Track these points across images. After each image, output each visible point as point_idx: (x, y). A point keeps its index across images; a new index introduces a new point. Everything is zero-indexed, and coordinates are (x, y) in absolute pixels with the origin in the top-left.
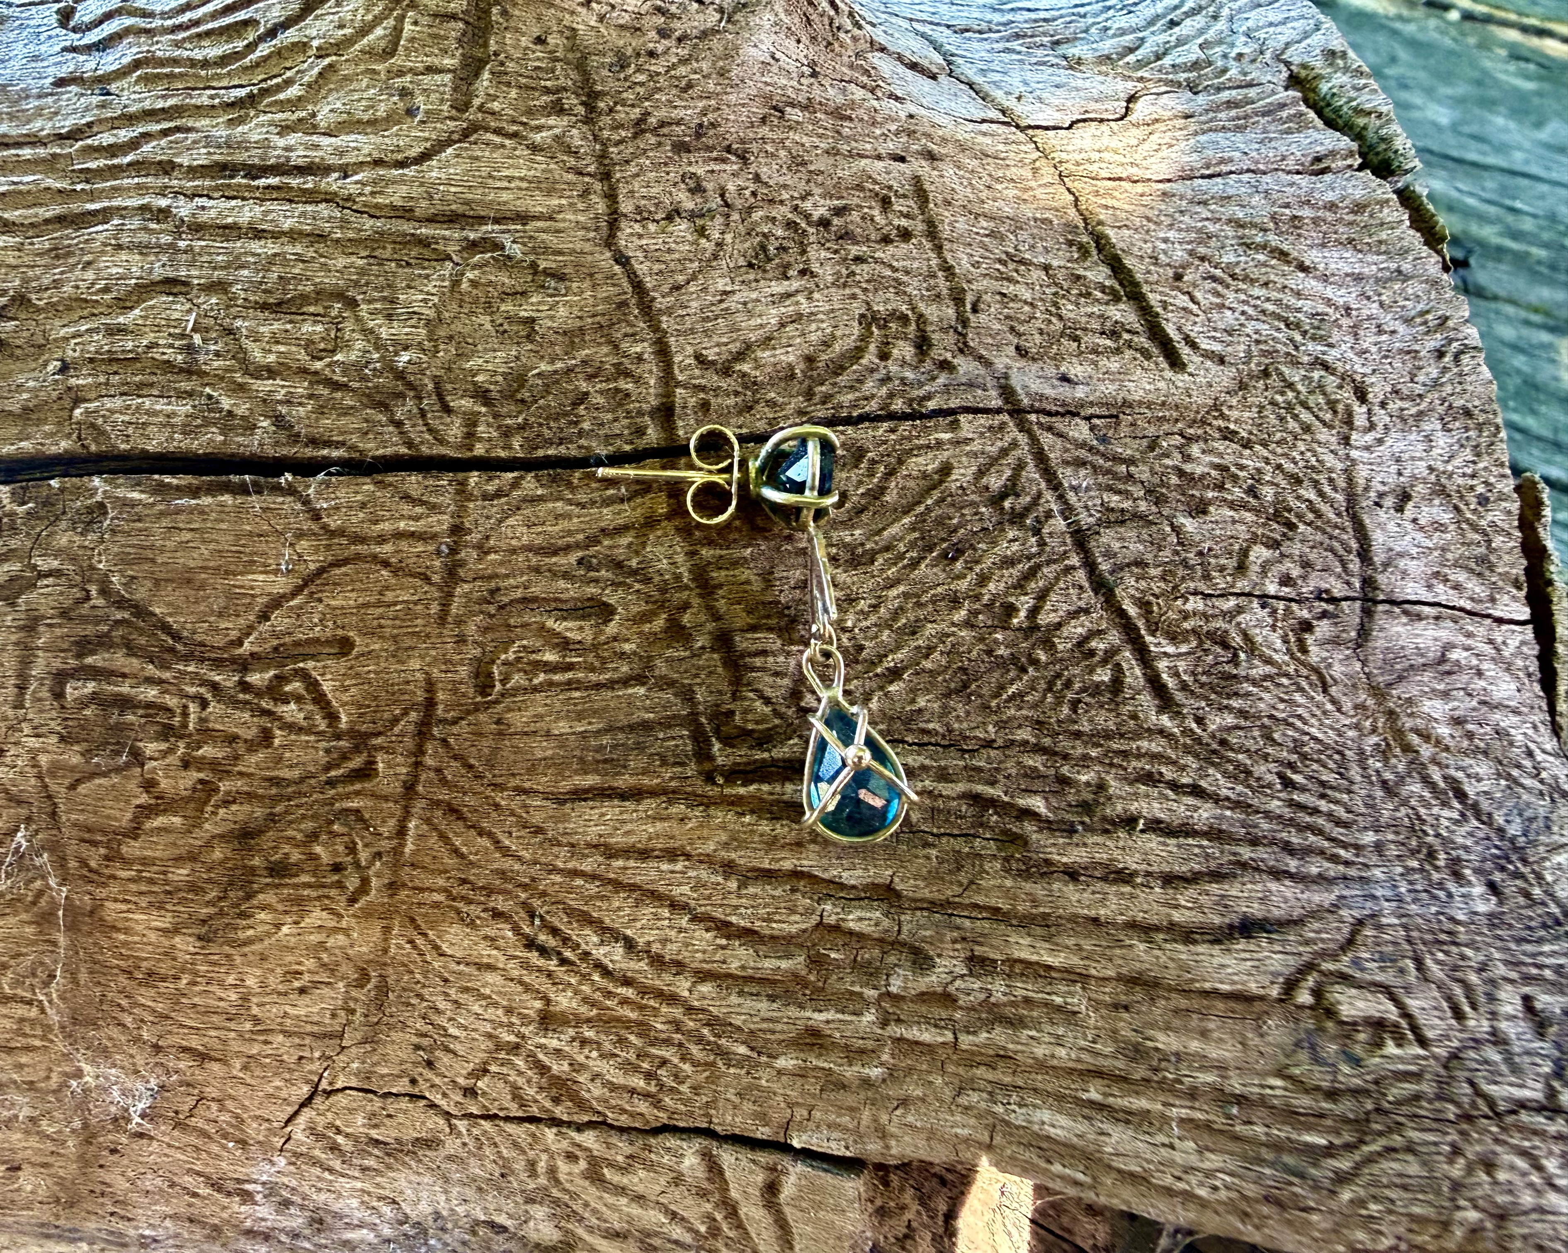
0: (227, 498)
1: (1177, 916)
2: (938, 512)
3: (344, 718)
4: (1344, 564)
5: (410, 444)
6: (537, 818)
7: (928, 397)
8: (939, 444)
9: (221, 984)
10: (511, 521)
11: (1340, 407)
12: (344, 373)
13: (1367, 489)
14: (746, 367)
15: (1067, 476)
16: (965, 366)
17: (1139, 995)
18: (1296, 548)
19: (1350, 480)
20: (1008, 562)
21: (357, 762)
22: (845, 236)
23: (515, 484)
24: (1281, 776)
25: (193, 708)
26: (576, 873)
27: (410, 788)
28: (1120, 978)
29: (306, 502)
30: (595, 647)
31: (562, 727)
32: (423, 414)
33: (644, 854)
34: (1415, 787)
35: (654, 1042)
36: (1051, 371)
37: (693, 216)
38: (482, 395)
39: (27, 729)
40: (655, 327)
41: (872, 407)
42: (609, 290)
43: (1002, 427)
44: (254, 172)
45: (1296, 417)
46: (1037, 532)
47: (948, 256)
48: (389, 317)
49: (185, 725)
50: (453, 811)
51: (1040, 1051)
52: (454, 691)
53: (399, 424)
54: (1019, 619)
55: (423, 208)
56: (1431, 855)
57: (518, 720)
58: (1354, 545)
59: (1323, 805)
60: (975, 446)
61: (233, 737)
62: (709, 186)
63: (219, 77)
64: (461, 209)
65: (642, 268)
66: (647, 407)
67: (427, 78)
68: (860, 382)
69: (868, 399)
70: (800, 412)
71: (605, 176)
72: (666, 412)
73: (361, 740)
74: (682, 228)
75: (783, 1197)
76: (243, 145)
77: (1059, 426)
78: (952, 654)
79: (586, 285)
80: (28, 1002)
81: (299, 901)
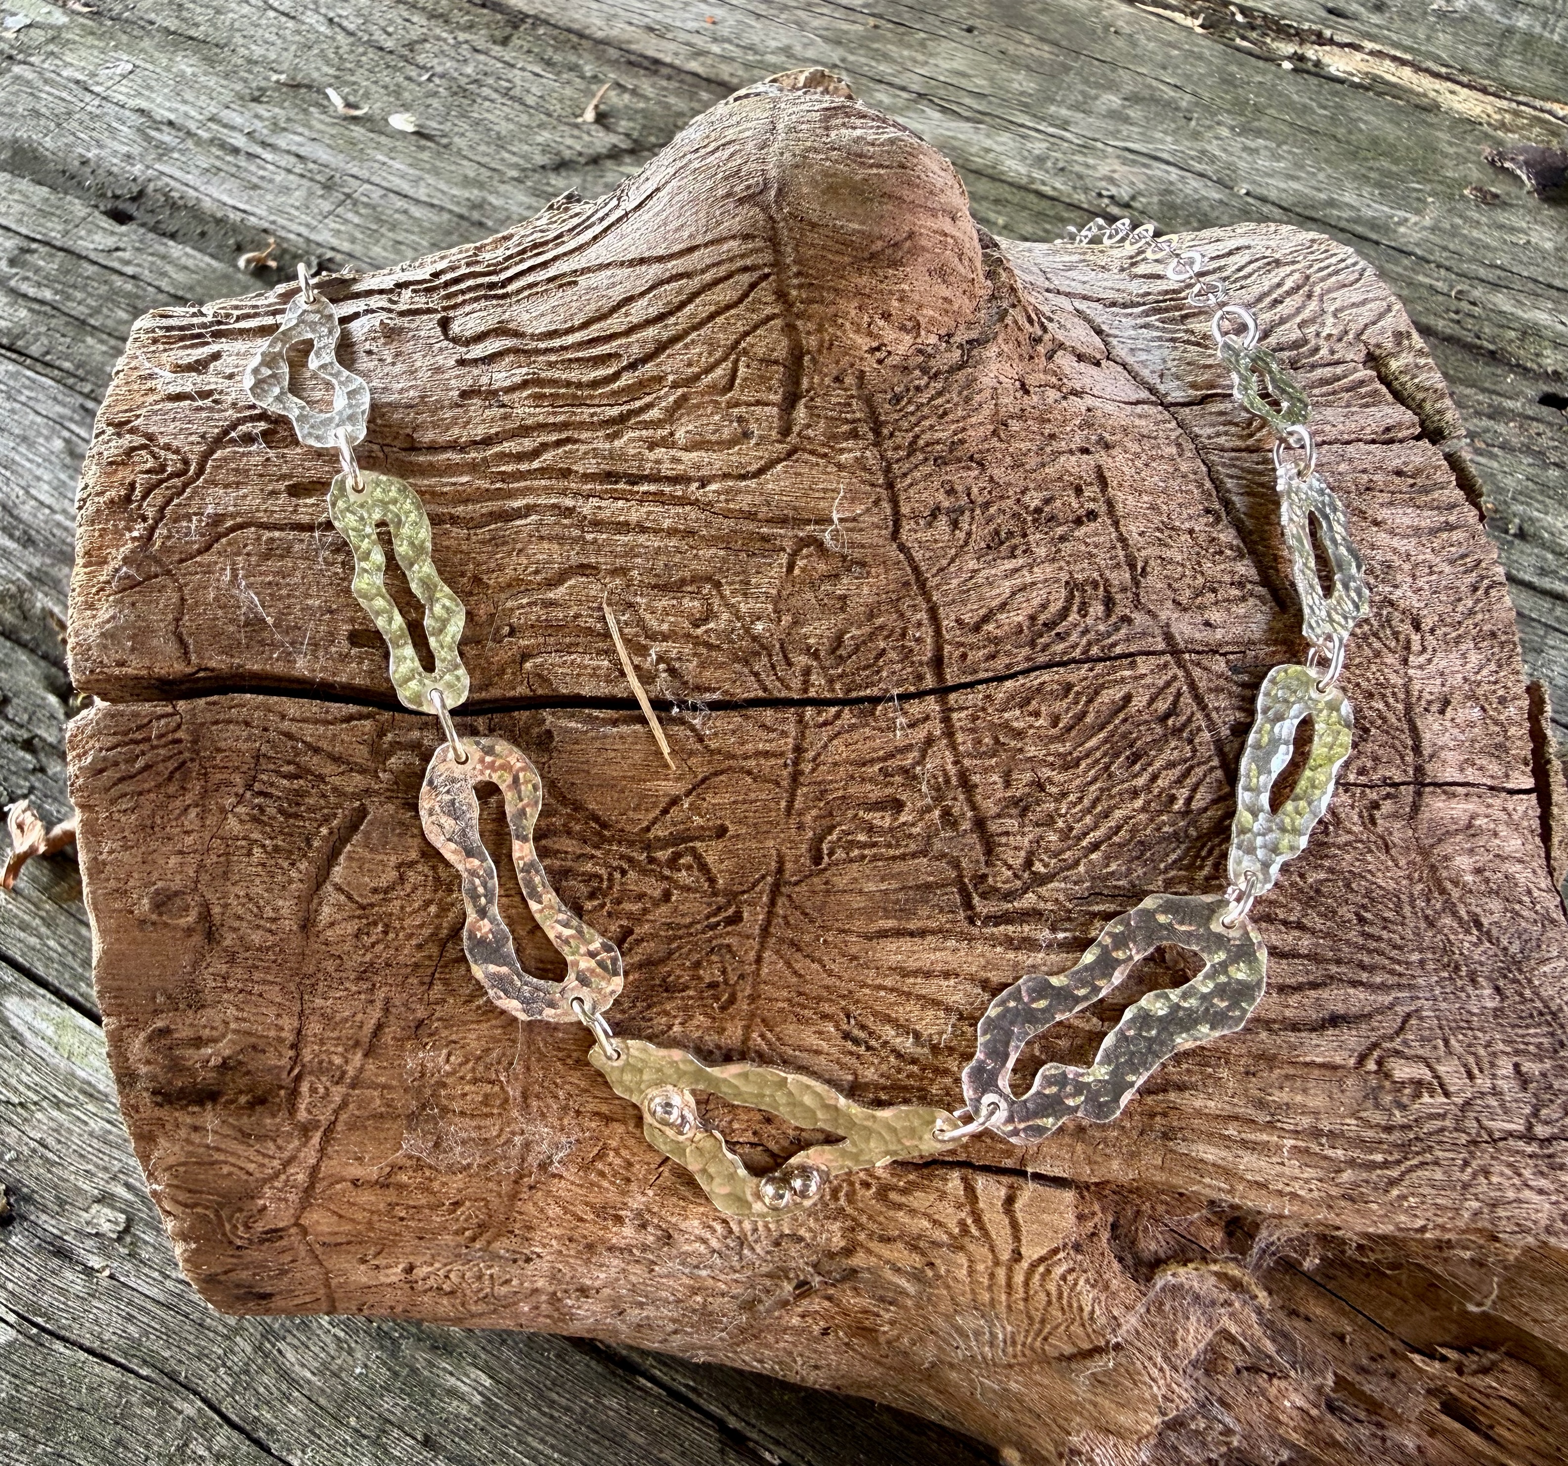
0: (638, 727)
1: (1288, 1013)
2: (1123, 728)
3: (720, 881)
4: (1402, 758)
5: (765, 690)
6: (854, 950)
7: (1114, 645)
8: (1123, 680)
10: (835, 742)
11: (1402, 637)
12: (718, 637)
13: (1419, 698)
14: (990, 627)
15: (1212, 701)
16: (1139, 618)
17: (1262, 1065)
18: (1369, 747)
19: (1408, 692)
20: (1171, 765)
21: (731, 911)
22: (1052, 519)
23: (838, 716)
24: (1357, 914)
25: (617, 875)
26: (880, 987)
27: (765, 931)
28: (1250, 1055)
29: (693, 729)
30: (891, 829)
31: (871, 887)
32: (773, 667)
33: (928, 974)
34: (1447, 920)
36: (1199, 619)
37: (949, 512)
38: (813, 653)
40: (929, 600)
41: (1077, 653)
42: (897, 573)
43: (1166, 665)
44: (634, 480)
45: (1370, 645)
46: (1190, 741)
47: (1123, 530)
48: (745, 595)
49: (610, 888)
50: (797, 945)
51: (1198, 1104)
52: (796, 862)
53: (756, 675)
54: (1178, 805)
55: (763, 512)
56: (1457, 968)
57: (841, 882)
58: (1410, 742)
59: (1385, 934)
60: (1149, 680)
61: (641, 896)
62: (960, 488)
63: (592, 397)
64: (791, 513)
65: (918, 555)
66: (925, 659)
67: (758, 409)
68: (1068, 634)
69: (1074, 647)
70: (1028, 659)
71: (890, 486)
72: (938, 662)
73: (732, 896)
74: (943, 522)
75: (1018, 1205)
76: (622, 457)
77: (1205, 662)
78: (1134, 831)
79: (881, 570)
80: (492, 1082)
81: (685, 1008)
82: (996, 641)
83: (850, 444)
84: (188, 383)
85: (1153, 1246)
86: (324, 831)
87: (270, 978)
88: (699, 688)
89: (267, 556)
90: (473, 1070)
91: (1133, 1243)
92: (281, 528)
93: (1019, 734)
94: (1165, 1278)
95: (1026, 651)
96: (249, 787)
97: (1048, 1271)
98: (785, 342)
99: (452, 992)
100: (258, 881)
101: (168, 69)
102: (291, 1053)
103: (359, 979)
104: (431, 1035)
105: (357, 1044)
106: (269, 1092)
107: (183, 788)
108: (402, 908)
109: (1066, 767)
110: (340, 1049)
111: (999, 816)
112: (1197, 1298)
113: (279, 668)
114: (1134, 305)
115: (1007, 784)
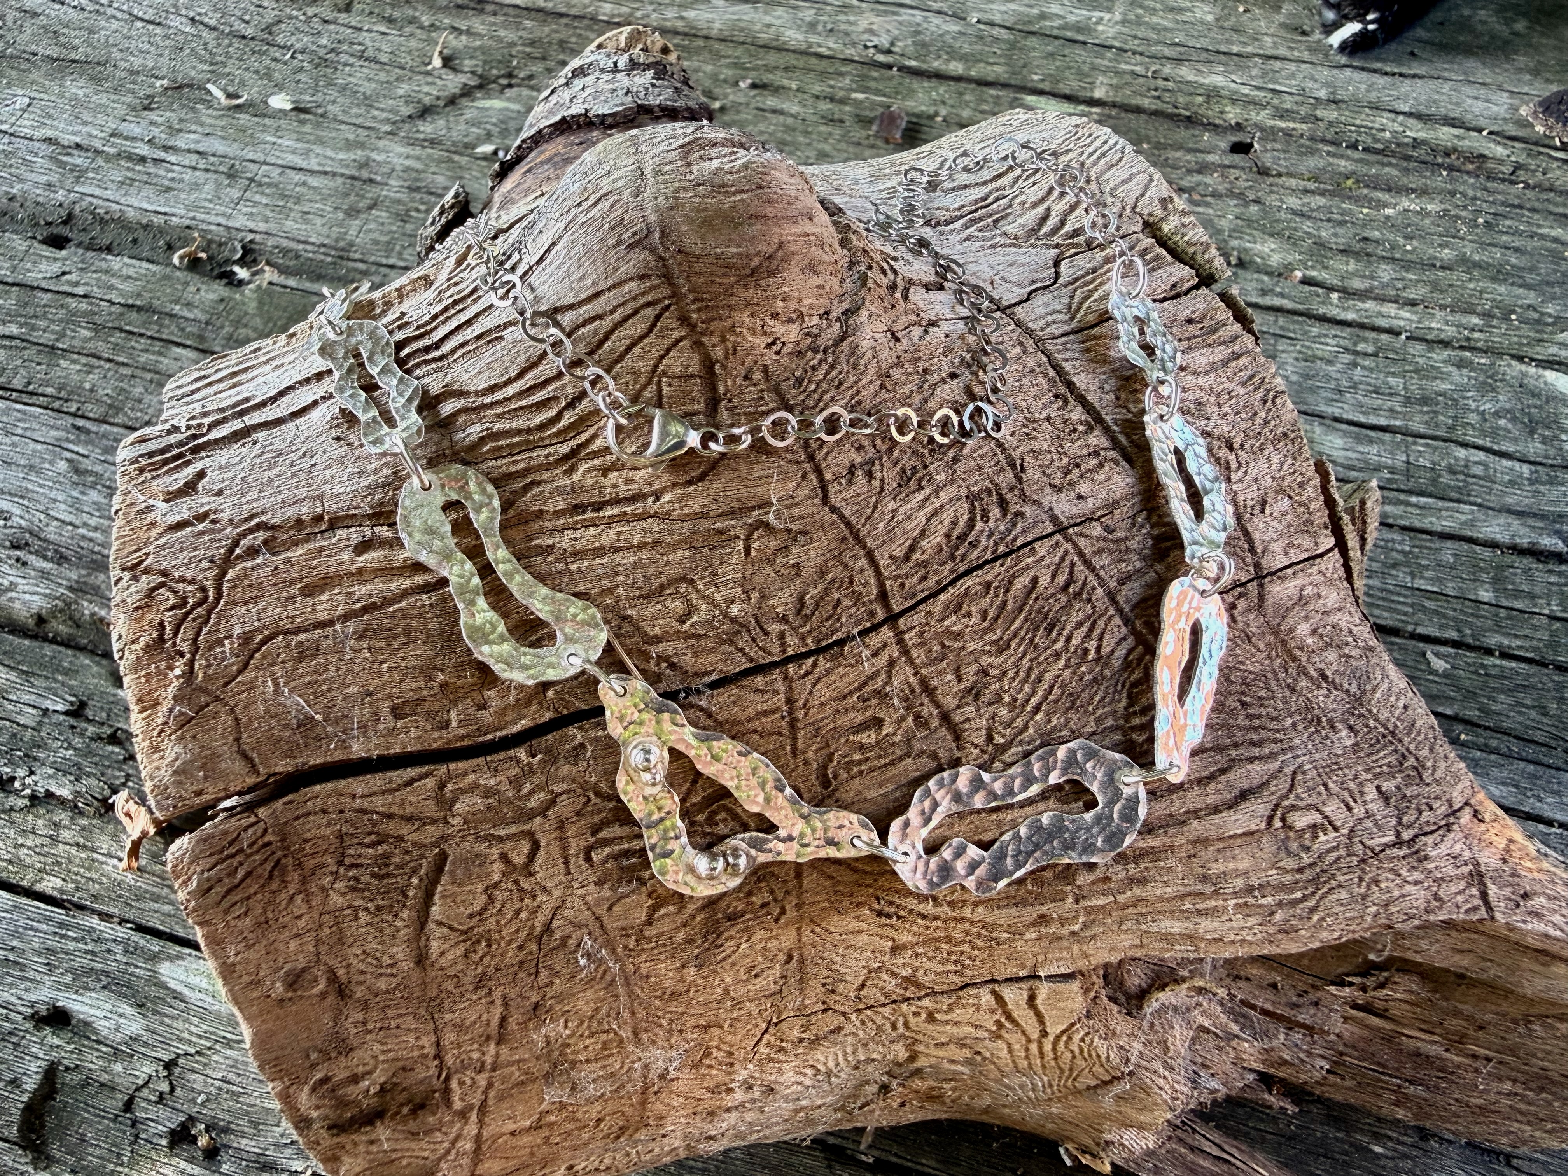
1: (1209, 800)
2: (1037, 606)
4: (1243, 560)
5: (752, 660)
7: (1015, 538)
8: (1028, 567)
9: (711, 985)
10: (818, 687)
11: (1222, 460)
12: (703, 627)
13: (1245, 507)
14: (917, 556)
15: (1098, 562)
16: (1027, 509)
17: (1199, 847)
19: (1236, 505)
20: (1079, 624)
23: (815, 665)
24: (1239, 701)
28: (1189, 842)
29: (702, 709)
30: (878, 743)
31: (873, 794)
32: (754, 640)
35: (956, 944)
36: (1073, 495)
37: (862, 466)
38: (783, 619)
40: (864, 547)
41: (988, 556)
42: (832, 533)
43: (1057, 544)
44: (598, 507)
46: (1089, 601)
48: (716, 585)
51: (1158, 892)
53: (742, 650)
54: (1092, 655)
55: (714, 510)
56: (1319, 721)
57: (848, 797)
58: (1246, 546)
59: (1263, 711)
60: (1047, 560)
62: (865, 444)
63: (542, 439)
64: (736, 505)
65: (847, 512)
66: (873, 598)
68: (979, 541)
69: (985, 550)
70: (952, 571)
71: (810, 459)
72: (883, 596)
74: (860, 476)
75: (1039, 1001)
76: (582, 489)
77: (1086, 531)
78: (1063, 687)
79: (821, 533)
80: (607, 1032)
81: (747, 929)
82: (924, 564)
84: (183, 509)
85: (1137, 982)
86: (415, 881)
87: (401, 1011)
88: (697, 674)
89: (300, 658)
90: (589, 1028)
91: (1121, 983)
92: (306, 630)
93: (959, 636)
94: (1152, 1005)
95: (948, 567)
96: (340, 863)
97: (1070, 1038)
98: (696, 358)
99: (557, 974)
100: (370, 938)
101: (61, 95)
102: (436, 1063)
103: (476, 989)
104: (547, 1012)
105: (488, 1038)
106: (426, 1098)
107: (284, 882)
108: (498, 922)
109: (1001, 651)
110: (476, 1047)
111: (958, 707)
112: (1176, 1009)
113: (339, 756)
114: (953, 220)
115: (959, 680)
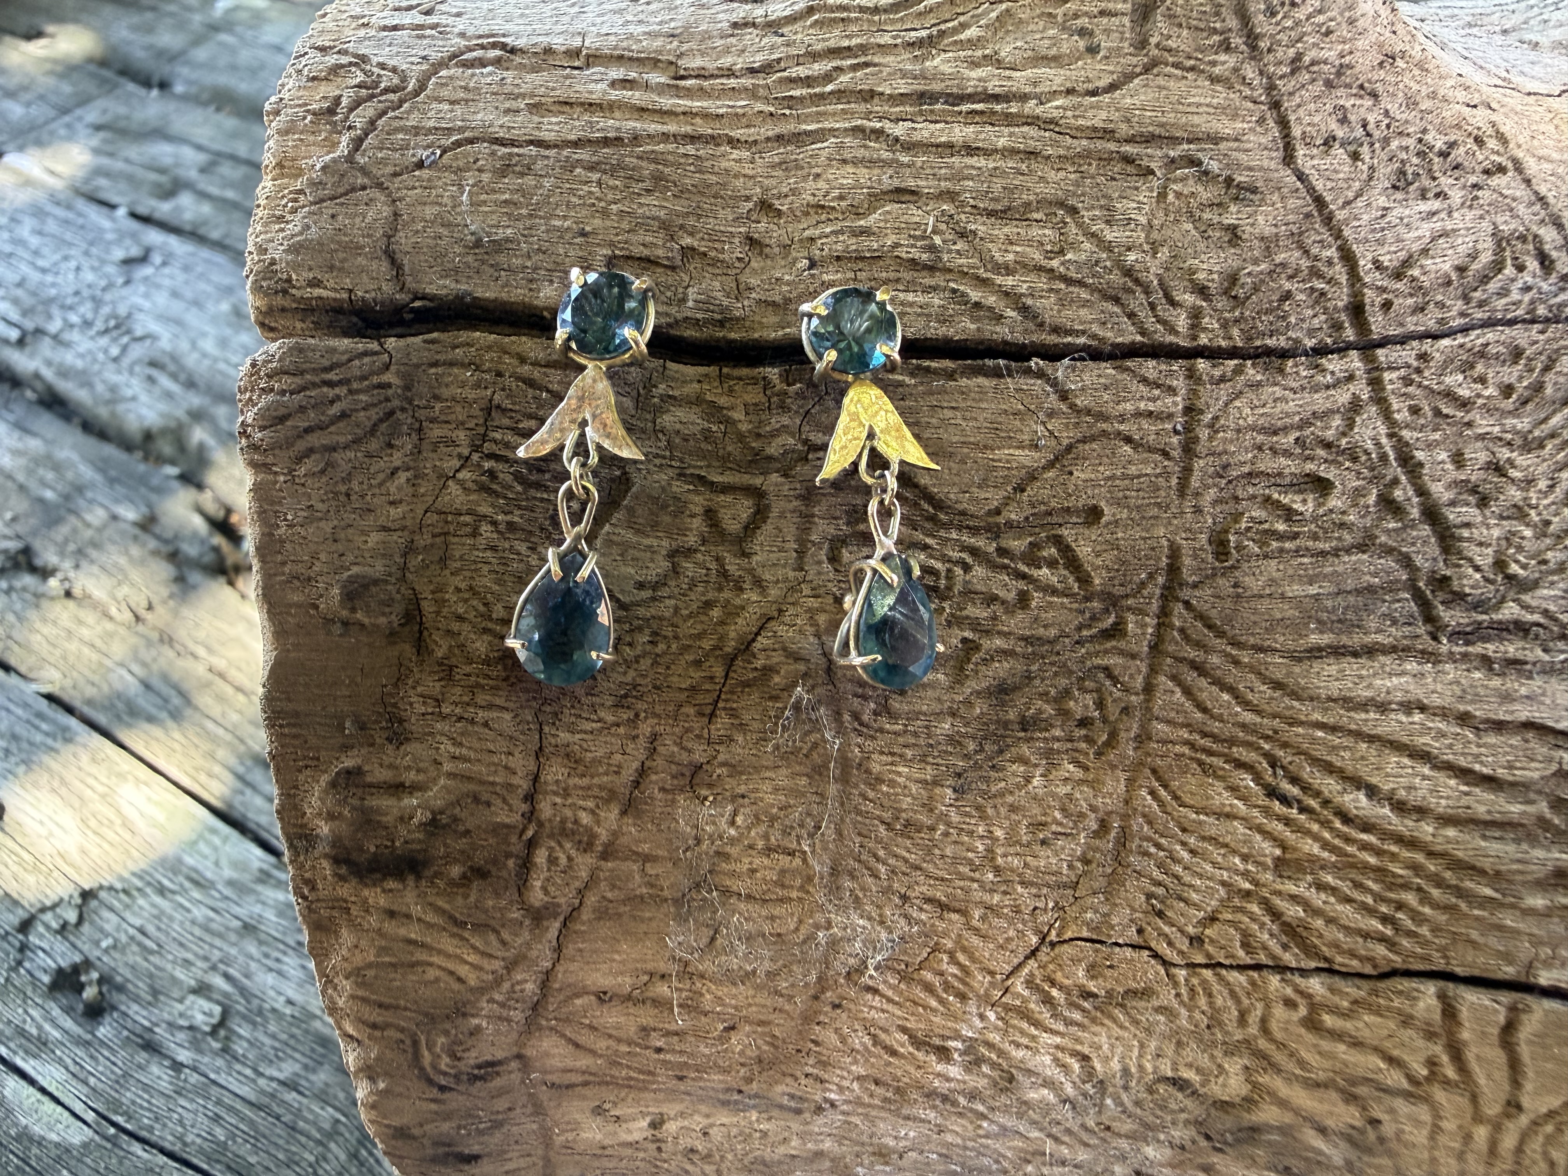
0: (981, 380)
3: (1097, 581)
5: (1144, 334)
6: (1278, 675)
9: (971, 833)
10: (1237, 403)
12: (1079, 270)
14: (1414, 273)
21: (1110, 621)
22: (1458, 165)
23: (1238, 371)
25: (958, 571)
26: (1318, 725)
27: (1155, 648)
29: (1054, 383)
30: (1315, 519)
31: (1295, 590)
32: (1153, 307)
33: (1383, 707)
35: (1391, 887)
37: (1345, 142)
38: (1202, 291)
39: (806, 590)
40: (1338, 236)
41: (1521, 311)
42: (1292, 203)
44: (954, 100)
47: (1537, 189)
48: (1109, 222)
49: (949, 588)
50: (1199, 668)
52: (1195, 557)
53: (1131, 315)
55: (1124, 130)
57: (1254, 584)
61: (991, 599)
62: (1352, 118)
64: (1158, 131)
65: (1319, 185)
66: (1340, 304)
67: (1105, 20)
68: (1508, 290)
69: (1516, 304)
70: (1462, 314)
71: (1276, 105)
72: (1357, 310)
73: (1112, 601)
74: (1338, 152)
75: (1522, 1035)
76: (937, 77)
79: (1276, 197)
80: (792, 854)
81: (1048, 754)
82: (1423, 290)
83: (1223, 57)
87: (498, 701)
88: (1059, 331)
89: (503, 172)
90: (766, 837)
92: (521, 145)
93: (1465, 404)
95: (1459, 305)
96: (476, 448)
97: (1560, 1131)
99: (742, 727)
100: (486, 568)
102: (525, 807)
103: (617, 706)
104: (710, 786)
105: (612, 797)
106: (495, 862)
107: (390, 446)
108: (677, 609)
109: (1528, 448)
110: (590, 804)
111: (1453, 503)
115: (1459, 466)
